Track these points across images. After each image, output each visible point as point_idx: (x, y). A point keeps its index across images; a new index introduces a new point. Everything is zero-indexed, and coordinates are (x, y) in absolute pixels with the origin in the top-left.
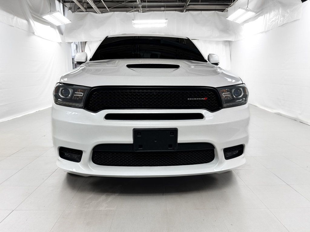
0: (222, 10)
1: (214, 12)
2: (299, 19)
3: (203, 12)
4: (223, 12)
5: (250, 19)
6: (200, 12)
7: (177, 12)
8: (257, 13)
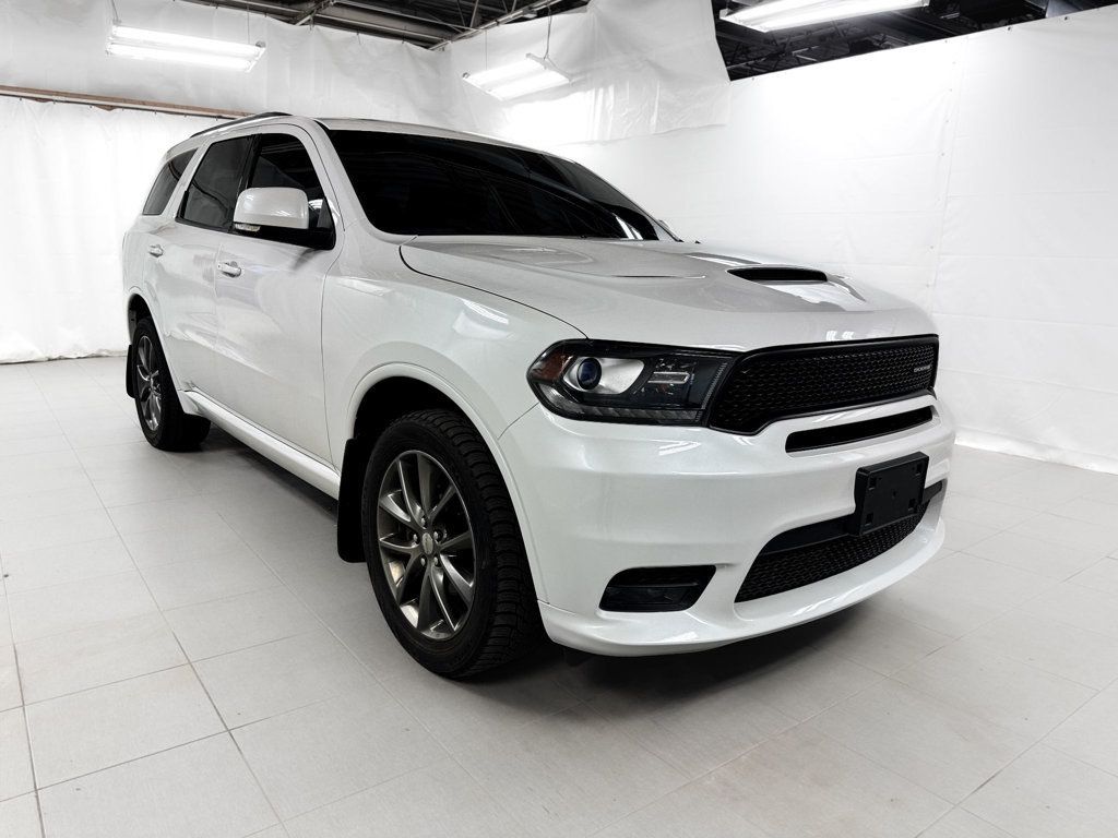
0: (427, 44)
1: (399, 42)
2: (722, 126)
3: (363, 36)
4: (426, 48)
5: (538, 93)
6: (353, 34)
7: (269, 19)
8: (570, 76)
